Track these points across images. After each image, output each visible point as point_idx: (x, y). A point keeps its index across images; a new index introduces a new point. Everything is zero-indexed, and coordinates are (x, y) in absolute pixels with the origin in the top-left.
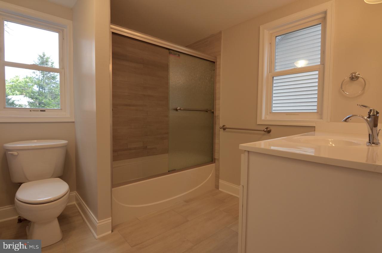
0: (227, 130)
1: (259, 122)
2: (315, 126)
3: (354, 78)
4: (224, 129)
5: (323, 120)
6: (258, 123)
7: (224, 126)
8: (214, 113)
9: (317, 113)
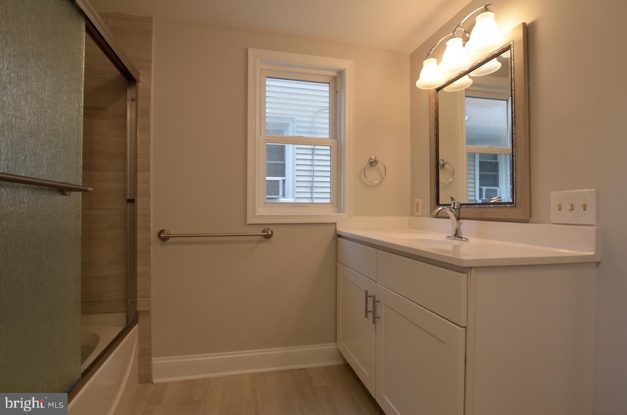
0: (171, 240)
1: (250, 220)
2: (335, 222)
3: (373, 163)
4: (164, 239)
5: (344, 213)
6: (248, 223)
7: (162, 232)
8: (135, 201)
9: (331, 203)
